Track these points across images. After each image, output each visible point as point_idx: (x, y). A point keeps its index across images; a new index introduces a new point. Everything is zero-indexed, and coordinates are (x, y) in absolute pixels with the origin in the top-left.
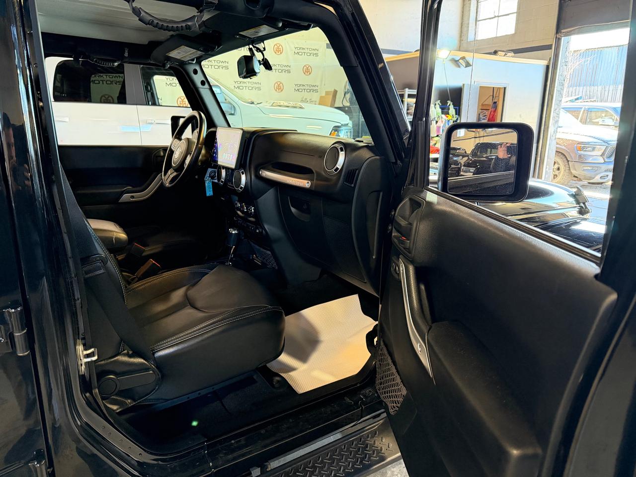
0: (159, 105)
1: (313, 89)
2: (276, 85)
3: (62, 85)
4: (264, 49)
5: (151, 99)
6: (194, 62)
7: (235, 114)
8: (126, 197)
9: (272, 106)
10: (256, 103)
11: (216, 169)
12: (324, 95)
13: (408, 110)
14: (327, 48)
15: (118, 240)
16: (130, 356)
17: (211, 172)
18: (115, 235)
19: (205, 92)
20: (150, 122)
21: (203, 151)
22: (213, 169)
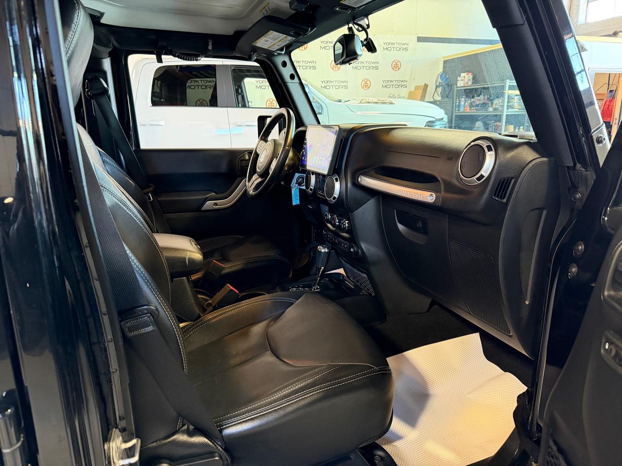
0: (249, 107)
1: (401, 84)
2: (364, 82)
3: (161, 90)
4: (368, 26)
5: (241, 101)
6: (283, 52)
7: (322, 113)
8: (209, 205)
9: (361, 103)
10: (343, 101)
11: (305, 174)
12: (413, 89)
13: (508, 102)
14: (418, 41)
15: (192, 261)
16: (191, 434)
17: (299, 178)
18: (188, 255)
19: (294, 87)
20: (240, 124)
21: (291, 154)
22: (301, 174)
